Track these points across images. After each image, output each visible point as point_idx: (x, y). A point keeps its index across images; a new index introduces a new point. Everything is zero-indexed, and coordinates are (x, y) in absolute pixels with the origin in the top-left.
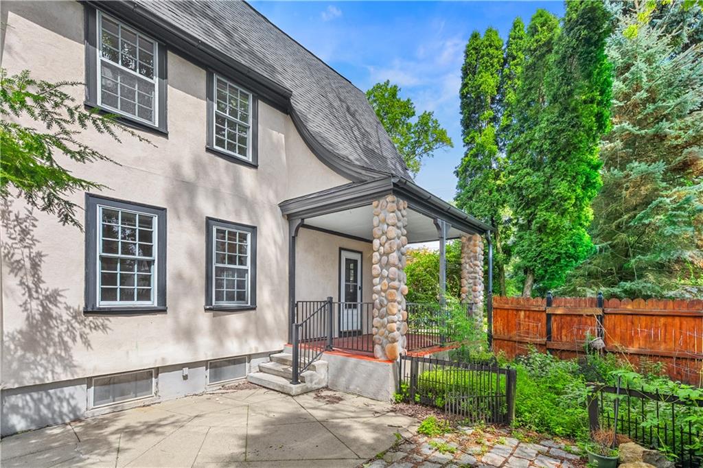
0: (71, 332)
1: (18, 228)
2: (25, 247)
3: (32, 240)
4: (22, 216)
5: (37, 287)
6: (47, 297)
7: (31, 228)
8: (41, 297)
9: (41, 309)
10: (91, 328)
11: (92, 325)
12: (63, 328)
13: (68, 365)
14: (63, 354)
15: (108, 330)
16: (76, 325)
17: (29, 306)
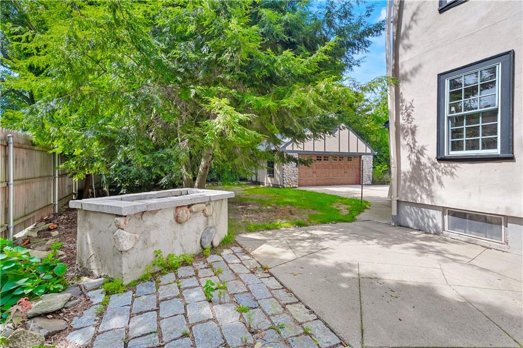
0: (431, 174)
1: (406, 114)
2: (409, 123)
3: (412, 119)
4: (408, 106)
5: (414, 145)
6: (419, 152)
7: (411, 112)
8: (416, 152)
9: (416, 158)
10: (443, 173)
11: (444, 171)
12: (427, 171)
13: (430, 195)
14: (427, 188)
15: (454, 176)
16: (434, 170)
17: (411, 157)
